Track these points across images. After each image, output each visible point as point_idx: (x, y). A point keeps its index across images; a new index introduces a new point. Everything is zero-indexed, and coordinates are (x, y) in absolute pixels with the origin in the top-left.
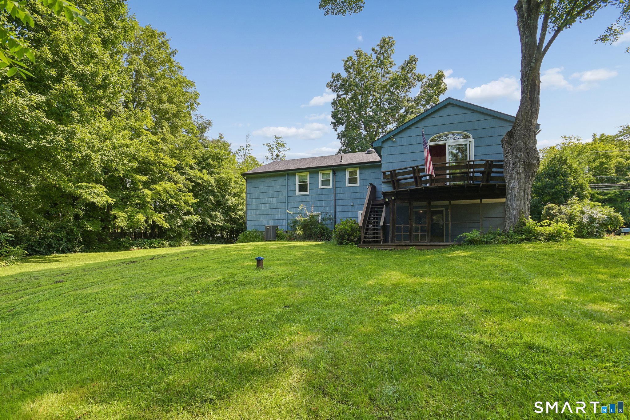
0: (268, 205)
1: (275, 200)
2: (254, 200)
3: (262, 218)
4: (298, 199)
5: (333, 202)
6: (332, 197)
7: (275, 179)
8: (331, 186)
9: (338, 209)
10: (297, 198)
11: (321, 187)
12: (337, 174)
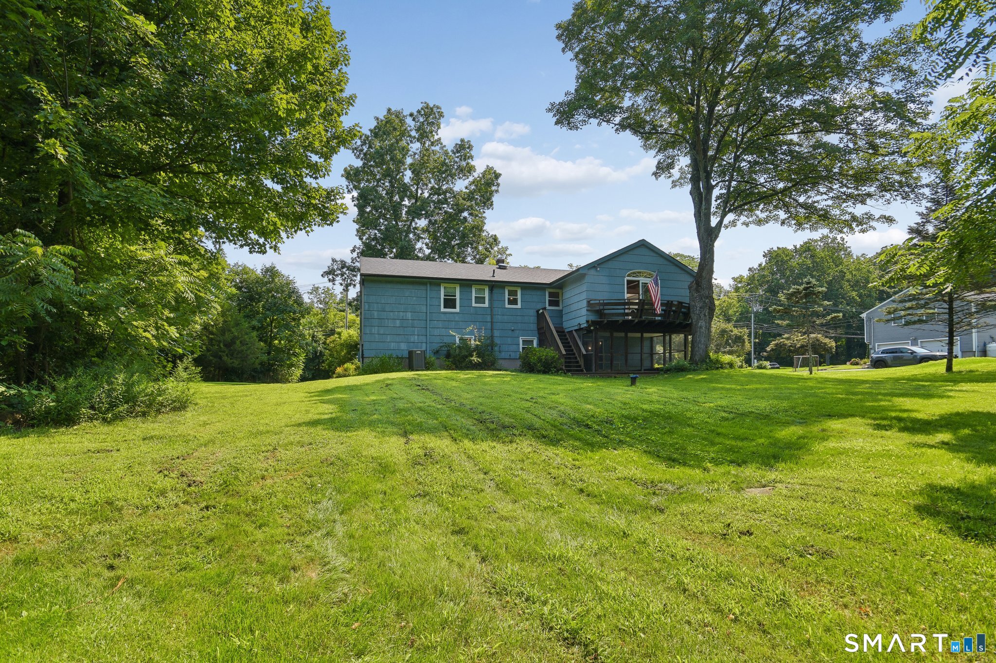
0: (398, 322)
1: (409, 315)
2: (376, 313)
3: (389, 338)
4: (443, 317)
5: (489, 324)
6: (489, 319)
7: (411, 287)
8: (487, 305)
9: (496, 333)
10: (442, 315)
11: (474, 305)
12: (495, 291)
